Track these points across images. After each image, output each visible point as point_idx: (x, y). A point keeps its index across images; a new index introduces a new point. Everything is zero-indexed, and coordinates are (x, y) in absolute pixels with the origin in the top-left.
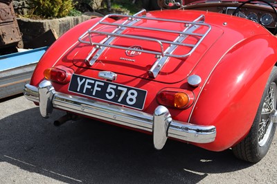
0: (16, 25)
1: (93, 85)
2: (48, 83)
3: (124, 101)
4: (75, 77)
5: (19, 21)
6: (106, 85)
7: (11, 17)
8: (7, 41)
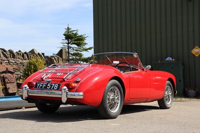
0: (15, 84)
1: (43, 85)
2: (26, 86)
3: (53, 88)
4: (37, 83)
5: (18, 84)
6: (48, 84)
7: (14, 80)
8: (10, 91)
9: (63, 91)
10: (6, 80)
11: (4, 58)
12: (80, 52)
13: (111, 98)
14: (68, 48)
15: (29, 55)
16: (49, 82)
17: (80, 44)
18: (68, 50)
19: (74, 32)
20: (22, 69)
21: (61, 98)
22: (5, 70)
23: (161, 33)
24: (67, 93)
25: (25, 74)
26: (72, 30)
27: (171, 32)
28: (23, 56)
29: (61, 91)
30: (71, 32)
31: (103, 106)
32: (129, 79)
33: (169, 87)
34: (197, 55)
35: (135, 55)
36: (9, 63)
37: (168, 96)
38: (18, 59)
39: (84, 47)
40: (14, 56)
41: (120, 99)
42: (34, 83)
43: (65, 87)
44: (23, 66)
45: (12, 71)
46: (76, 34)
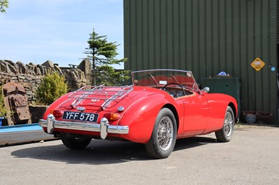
0: (27, 108)
1: (74, 115)
2: (52, 115)
3: (88, 120)
4: (65, 112)
5: (30, 107)
6: (80, 114)
7: (25, 103)
8: (22, 118)
9: (102, 124)
10: (16, 103)
11: (12, 74)
12: (109, 65)
13: (162, 131)
14: (94, 60)
15: (43, 69)
16: (82, 111)
17: (110, 55)
18: (94, 62)
19: (102, 39)
20: (35, 88)
21: (100, 133)
22: (14, 89)
23: (212, 40)
24: (107, 126)
25: (39, 94)
26: (99, 36)
27: (226, 39)
28: (35, 71)
29: (99, 123)
30: (97, 38)
31: (153, 142)
32: (184, 106)
33: (230, 114)
34: (258, 70)
35: (189, 74)
36: (18, 79)
37: (228, 125)
38: (29, 75)
39: (115, 58)
40: (24, 71)
41: (172, 132)
42: (62, 112)
43: (105, 119)
44: (36, 83)
45: (24, 91)
46: (104, 42)
